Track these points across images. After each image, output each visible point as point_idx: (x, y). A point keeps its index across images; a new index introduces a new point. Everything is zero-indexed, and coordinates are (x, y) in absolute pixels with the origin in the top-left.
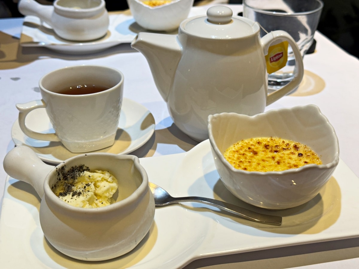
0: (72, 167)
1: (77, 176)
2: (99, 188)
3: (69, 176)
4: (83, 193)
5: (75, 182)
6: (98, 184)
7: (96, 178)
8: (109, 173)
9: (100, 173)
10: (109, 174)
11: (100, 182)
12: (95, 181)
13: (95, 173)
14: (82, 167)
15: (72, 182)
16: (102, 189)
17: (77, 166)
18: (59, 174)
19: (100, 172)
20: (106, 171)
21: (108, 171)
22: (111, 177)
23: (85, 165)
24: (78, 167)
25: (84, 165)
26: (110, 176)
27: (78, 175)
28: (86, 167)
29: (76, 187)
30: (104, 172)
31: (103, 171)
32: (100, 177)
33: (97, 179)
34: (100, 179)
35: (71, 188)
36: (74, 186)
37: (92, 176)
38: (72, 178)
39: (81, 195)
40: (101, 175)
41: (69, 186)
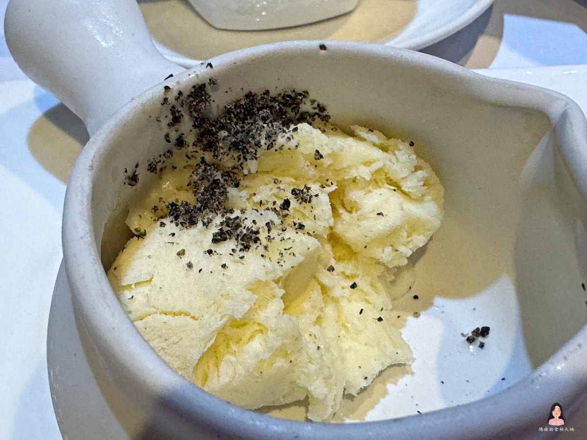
0: (249, 95)
1: (258, 144)
2: (354, 215)
3: (223, 133)
4: (269, 238)
5: (246, 172)
6: (354, 195)
7: (349, 167)
8: (416, 153)
9: (374, 145)
10: (414, 156)
11: (363, 188)
12: (340, 178)
13: (350, 140)
14: (294, 99)
15: (234, 168)
16: (364, 224)
17: (273, 93)
18: (176, 119)
19: (374, 137)
20: (403, 141)
21: (412, 144)
22: (420, 174)
23: (312, 96)
24: (274, 99)
25: (305, 94)
26: (417, 168)
27: (263, 142)
28: (313, 102)
29: (244, 193)
30: (392, 142)
31: (389, 137)
32: (368, 164)
33: (354, 173)
34: (365, 173)
35: (224, 193)
36: (237, 185)
37: (334, 155)
38: (235, 146)
39: (253, 246)
40: (377, 154)
41: (216, 182)
